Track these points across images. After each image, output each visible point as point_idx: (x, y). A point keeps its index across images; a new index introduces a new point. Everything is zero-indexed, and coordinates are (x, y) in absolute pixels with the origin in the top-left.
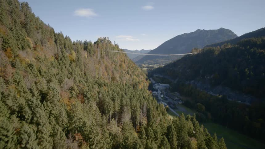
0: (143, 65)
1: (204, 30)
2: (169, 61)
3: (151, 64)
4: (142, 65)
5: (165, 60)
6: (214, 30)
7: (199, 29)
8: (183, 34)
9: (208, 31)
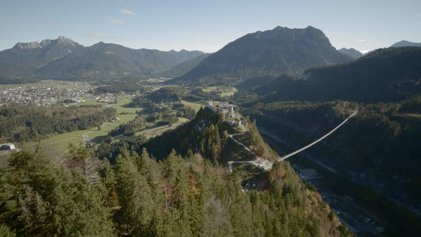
1: (286, 27)
2: (239, 79)
3: (212, 85)
5: (231, 77)
6: (300, 30)
7: (280, 26)
8: (255, 32)
9: (292, 30)
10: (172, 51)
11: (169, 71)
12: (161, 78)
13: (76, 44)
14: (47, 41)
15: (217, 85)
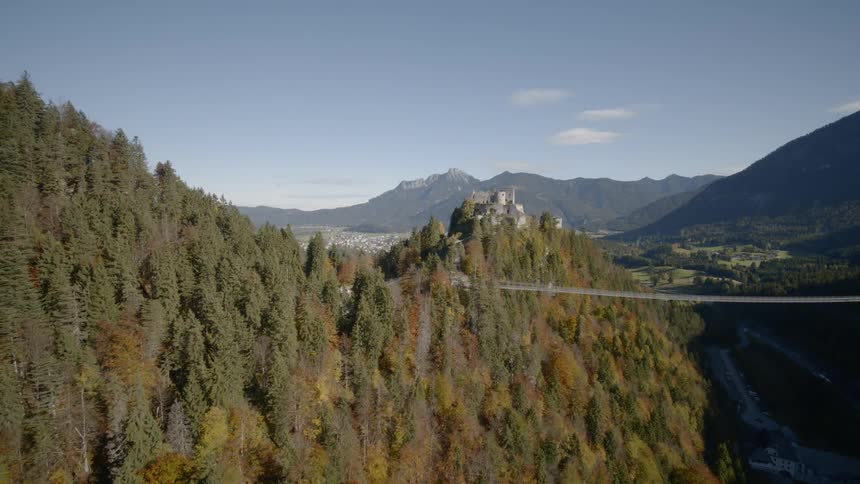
0: (677, 249)
2: (811, 231)
3: (714, 244)
4: (669, 251)
10: (646, 180)
11: (623, 218)
12: (601, 231)
13: (471, 178)
14: (435, 176)
15: (729, 242)
